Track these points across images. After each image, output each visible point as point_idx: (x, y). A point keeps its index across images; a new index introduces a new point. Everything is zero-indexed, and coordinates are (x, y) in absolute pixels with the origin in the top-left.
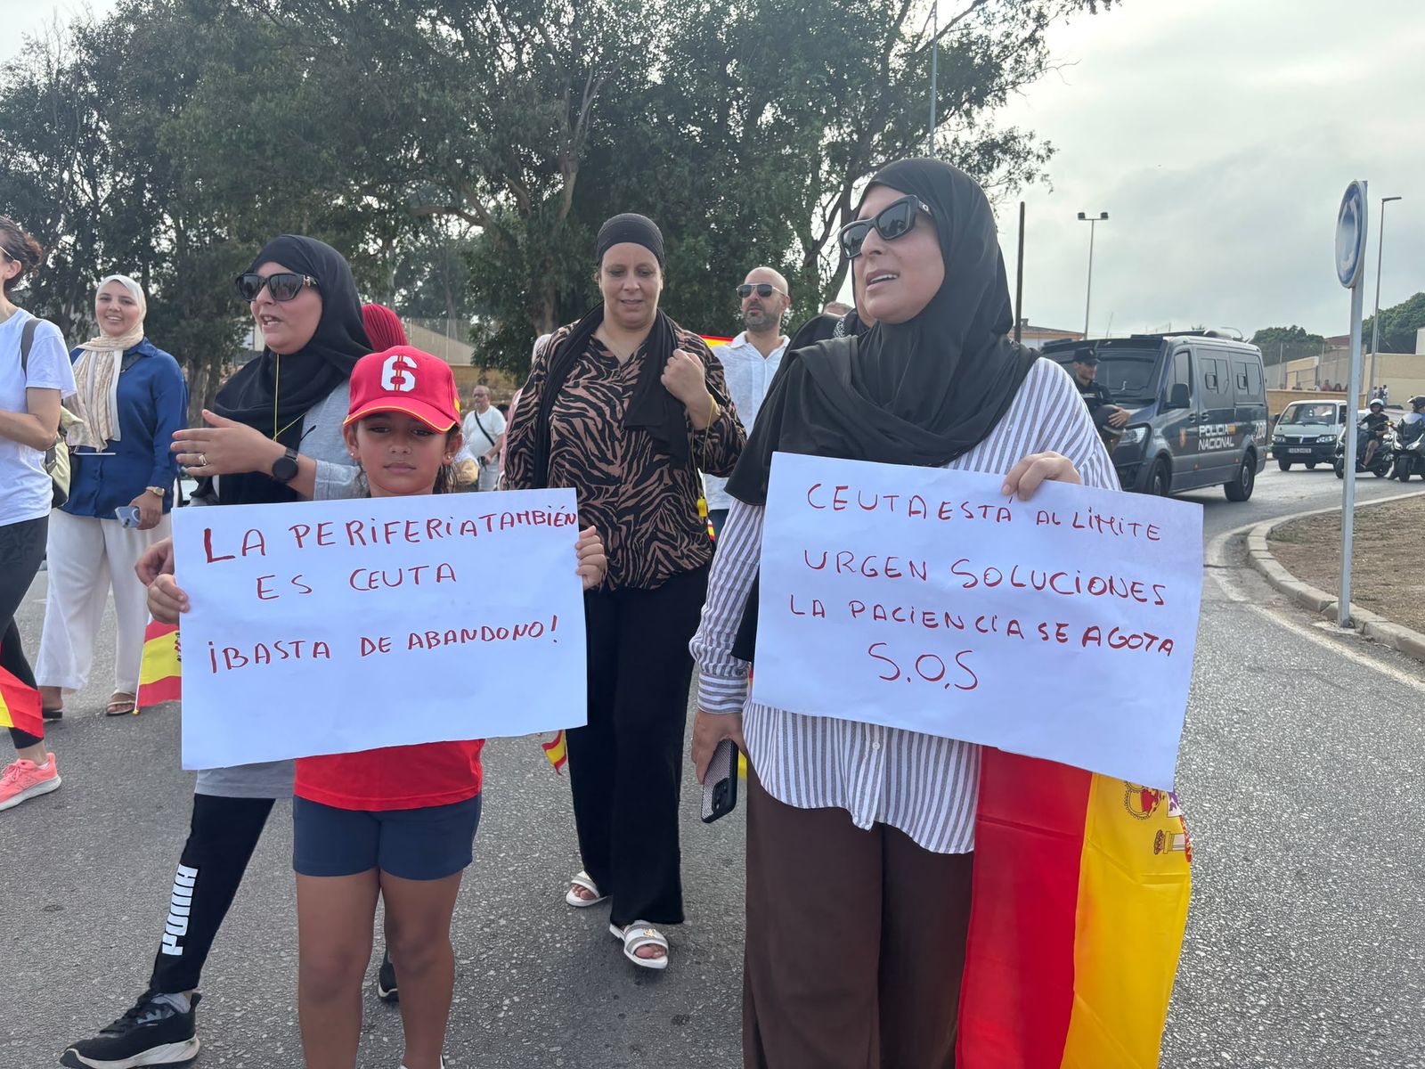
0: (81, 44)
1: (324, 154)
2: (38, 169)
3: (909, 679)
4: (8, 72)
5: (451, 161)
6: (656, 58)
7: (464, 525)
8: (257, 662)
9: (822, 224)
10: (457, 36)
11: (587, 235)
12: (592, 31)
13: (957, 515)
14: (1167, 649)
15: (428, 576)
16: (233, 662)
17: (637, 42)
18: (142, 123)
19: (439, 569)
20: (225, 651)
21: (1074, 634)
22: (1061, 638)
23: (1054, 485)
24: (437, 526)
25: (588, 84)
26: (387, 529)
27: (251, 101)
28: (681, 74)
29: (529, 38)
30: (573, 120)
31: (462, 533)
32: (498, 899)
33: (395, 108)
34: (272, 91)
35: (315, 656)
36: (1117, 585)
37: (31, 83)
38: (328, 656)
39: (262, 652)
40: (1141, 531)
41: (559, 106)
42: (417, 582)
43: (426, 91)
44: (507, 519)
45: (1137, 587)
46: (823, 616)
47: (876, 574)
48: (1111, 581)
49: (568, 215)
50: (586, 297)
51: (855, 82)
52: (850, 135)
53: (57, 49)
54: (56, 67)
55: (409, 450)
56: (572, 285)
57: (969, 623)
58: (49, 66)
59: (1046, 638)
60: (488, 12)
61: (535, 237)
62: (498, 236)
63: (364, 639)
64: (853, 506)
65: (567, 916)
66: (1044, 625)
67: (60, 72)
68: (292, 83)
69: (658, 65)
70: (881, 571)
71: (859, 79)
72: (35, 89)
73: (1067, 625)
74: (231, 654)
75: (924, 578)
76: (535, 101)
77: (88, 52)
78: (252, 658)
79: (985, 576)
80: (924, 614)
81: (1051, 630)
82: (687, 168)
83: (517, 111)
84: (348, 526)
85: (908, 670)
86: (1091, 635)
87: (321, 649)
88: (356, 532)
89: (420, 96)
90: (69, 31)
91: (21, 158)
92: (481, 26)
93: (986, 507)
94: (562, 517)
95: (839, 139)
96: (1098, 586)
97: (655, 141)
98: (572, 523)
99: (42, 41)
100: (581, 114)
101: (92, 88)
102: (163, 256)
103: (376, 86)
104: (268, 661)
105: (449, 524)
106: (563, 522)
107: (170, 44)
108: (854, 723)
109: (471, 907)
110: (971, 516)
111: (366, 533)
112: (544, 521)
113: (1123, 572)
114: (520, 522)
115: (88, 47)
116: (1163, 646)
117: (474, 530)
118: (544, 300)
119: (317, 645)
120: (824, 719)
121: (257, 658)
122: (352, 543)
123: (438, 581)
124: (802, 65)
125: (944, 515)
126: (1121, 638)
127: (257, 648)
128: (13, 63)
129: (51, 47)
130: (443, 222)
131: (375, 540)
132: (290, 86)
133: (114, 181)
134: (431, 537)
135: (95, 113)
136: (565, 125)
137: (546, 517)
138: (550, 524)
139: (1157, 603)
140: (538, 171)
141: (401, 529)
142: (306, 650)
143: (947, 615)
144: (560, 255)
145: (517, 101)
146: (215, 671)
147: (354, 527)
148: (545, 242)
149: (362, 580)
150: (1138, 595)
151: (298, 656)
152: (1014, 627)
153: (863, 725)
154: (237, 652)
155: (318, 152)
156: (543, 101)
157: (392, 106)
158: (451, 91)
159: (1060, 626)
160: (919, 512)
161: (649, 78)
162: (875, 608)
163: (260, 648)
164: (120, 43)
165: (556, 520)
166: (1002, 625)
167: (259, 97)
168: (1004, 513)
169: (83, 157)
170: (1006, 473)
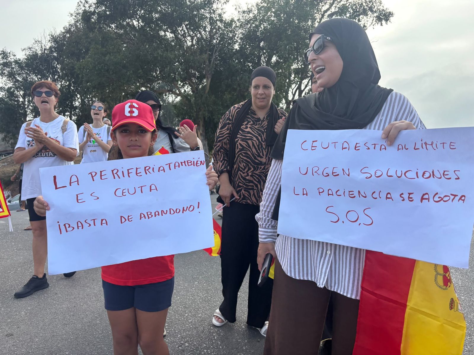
0: (52, 40)
1: (128, 73)
2: (37, 80)
3: (343, 222)
4: (29, 49)
5: (169, 75)
6: (237, 41)
7: (159, 168)
8: (78, 228)
9: (292, 95)
10: (172, 35)
11: (214, 99)
12: (216, 33)
13: (363, 148)
14: (462, 200)
15: (146, 189)
16: (68, 229)
17: (231, 36)
18: (71, 65)
19: (151, 186)
20: (65, 225)
21: (417, 198)
22: (411, 199)
23: (404, 132)
24: (149, 169)
25: (215, 49)
26: (128, 171)
27: (106, 57)
28: (246, 46)
29: (196, 36)
30: (210, 62)
31: (159, 171)
32: (185, 334)
33: (152, 58)
34: (112, 53)
35: (102, 225)
36: (437, 174)
37: (36, 52)
38: (107, 224)
39: (80, 225)
40: (447, 146)
41: (205, 56)
42: (142, 192)
43: (162, 52)
44: (177, 164)
45: (446, 173)
46: (307, 195)
47: (328, 175)
48: (433, 172)
49: (208, 92)
50: (214, 119)
51: (303, 47)
52: (301, 65)
53: (44, 42)
54: (44, 47)
55: (138, 139)
56: (209, 115)
57: (369, 194)
58: (41, 47)
59: (403, 200)
60: (182, 28)
61: (197, 99)
62: (185, 99)
63: (121, 217)
64: (319, 148)
65: (213, 342)
66: (402, 194)
67: (45, 49)
68: (119, 51)
69: (238, 44)
70: (330, 174)
71: (304, 47)
72: (37, 54)
73: (412, 193)
74: (67, 226)
75: (349, 175)
76: (198, 55)
77: (54, 43)
78: (76, 227)
79: (375, 173)
80: (349, 192)
81: (406, 196)
82: (247, 76)
83: (192, 58)
84: (112, 171)
85: (343, 218)
86: (424, 197)
87: (104, 221)
88: (116, 173)
89: (160, 54)
90: (48, 36)
91: (32, 77)
92: (180, 32)
93: (375, 144)
94: (199, 162)
95: (297, 67)
96: (427, 175)
97: (237, 68)
98: (203, 164)
99: (40, 40)
100: (213, 60)
101: (55, 54)
102: (76, 108)
103: (146, 51)
104: (82, 228)
105: (153, 168)
106: (199, 165)
107: (80, 40)
108: (319, 242)
109: (174, 337)
110: (369, 149)
111: (120, 174)
112: (192, 164)
113: (439, 167)
114: (182, 165)
115: (54, 42)
116: (460, 199)
117: (164, 170)
118: (200, 120)
119: (102, 220)
120: (307, 240)
121: (78, 227)
122: (114, 178)
123: (151, 191)
124: (285, 42)
125: (357, 149)
126: (439, 198)
127: (77, 223)
128: (31, 46)
129: (42, 42)
130: (167, 97)
131: (124, 176)
132: (118, 52)
133: (62, 84)
134: (146, 173)
135: (56, 63)
136: (207, 63)
137: (192, 163)
138: (194, 166)
139: (456, 179)
140: (198, 78)
141: (134, 171)
142: (98, 222)
143: (359, 192)
144: (205, 105)
145: (192, 54)
146: (61, 233)
147: (115, 172)
148: (200, 101)
149: (119, 193)
150: (446, 177)
151: (95, 225)
152: (389, 196)
153: (323, 243)
154: (69, 225)
155: (127, 72)
156: (200, 55)
157: (151, 57)
158: (170, 52)
159: (410, 194)
160: (346, 148)
161: (235, 48)
162: (328, 190)
163: (79, 223)
164: (64, 40)
165: (197, 164)
166: (383, 195)
167: (108, 55)
168: (383, 147)
169: (52, 76)
170: (382, 130)
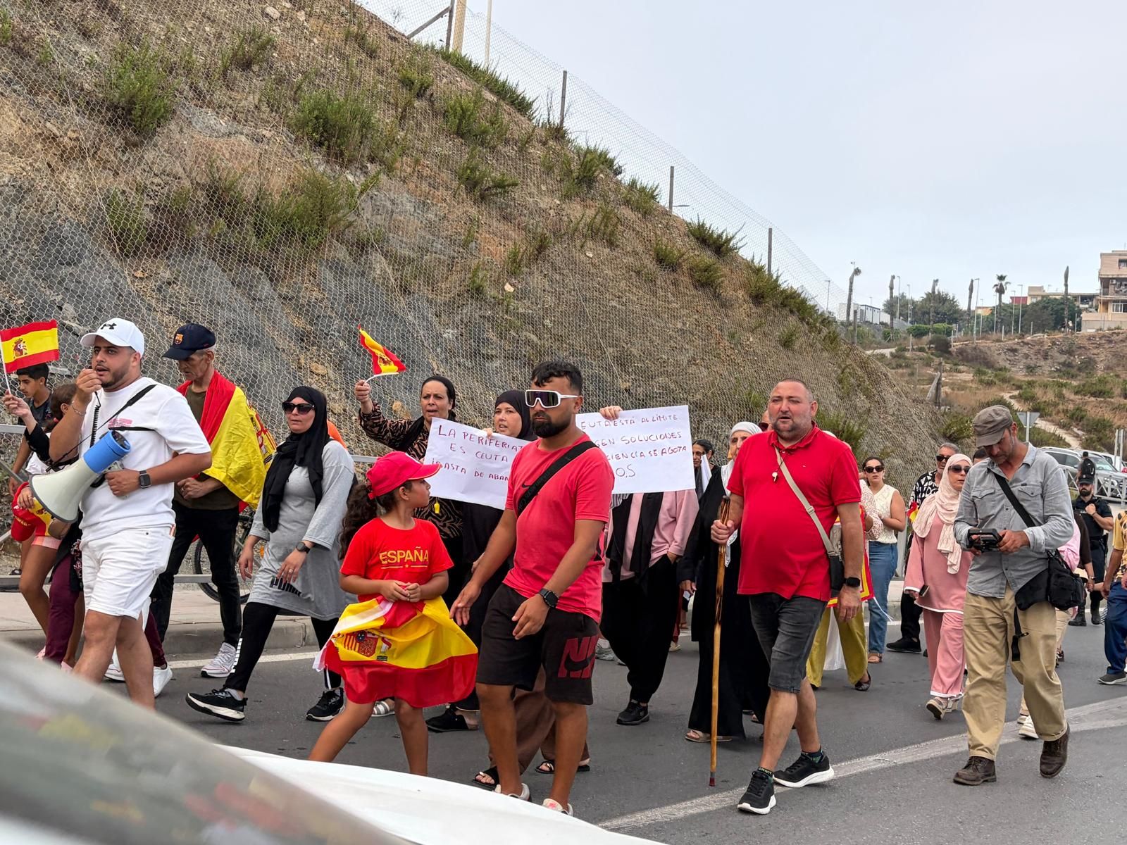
21: (659, 452)
22: (655, 454)
40: (672, 418)
48: (666, 434)
57: (629, 455)
59: (651, 456)
81: (652, 453)
86: (663, 451)
96: (663, 437)
113: (669, 431)
142: (460, 469)
152: (642, 454)
159: (654, 451)
166: (639, 454)
